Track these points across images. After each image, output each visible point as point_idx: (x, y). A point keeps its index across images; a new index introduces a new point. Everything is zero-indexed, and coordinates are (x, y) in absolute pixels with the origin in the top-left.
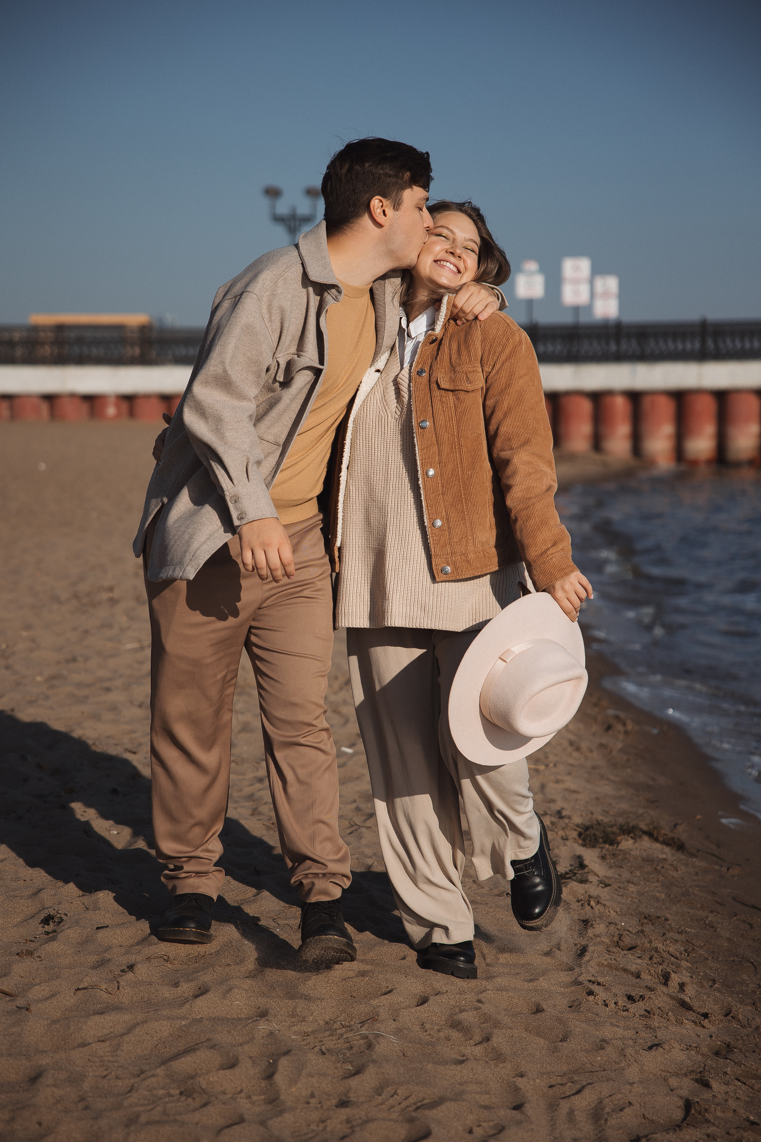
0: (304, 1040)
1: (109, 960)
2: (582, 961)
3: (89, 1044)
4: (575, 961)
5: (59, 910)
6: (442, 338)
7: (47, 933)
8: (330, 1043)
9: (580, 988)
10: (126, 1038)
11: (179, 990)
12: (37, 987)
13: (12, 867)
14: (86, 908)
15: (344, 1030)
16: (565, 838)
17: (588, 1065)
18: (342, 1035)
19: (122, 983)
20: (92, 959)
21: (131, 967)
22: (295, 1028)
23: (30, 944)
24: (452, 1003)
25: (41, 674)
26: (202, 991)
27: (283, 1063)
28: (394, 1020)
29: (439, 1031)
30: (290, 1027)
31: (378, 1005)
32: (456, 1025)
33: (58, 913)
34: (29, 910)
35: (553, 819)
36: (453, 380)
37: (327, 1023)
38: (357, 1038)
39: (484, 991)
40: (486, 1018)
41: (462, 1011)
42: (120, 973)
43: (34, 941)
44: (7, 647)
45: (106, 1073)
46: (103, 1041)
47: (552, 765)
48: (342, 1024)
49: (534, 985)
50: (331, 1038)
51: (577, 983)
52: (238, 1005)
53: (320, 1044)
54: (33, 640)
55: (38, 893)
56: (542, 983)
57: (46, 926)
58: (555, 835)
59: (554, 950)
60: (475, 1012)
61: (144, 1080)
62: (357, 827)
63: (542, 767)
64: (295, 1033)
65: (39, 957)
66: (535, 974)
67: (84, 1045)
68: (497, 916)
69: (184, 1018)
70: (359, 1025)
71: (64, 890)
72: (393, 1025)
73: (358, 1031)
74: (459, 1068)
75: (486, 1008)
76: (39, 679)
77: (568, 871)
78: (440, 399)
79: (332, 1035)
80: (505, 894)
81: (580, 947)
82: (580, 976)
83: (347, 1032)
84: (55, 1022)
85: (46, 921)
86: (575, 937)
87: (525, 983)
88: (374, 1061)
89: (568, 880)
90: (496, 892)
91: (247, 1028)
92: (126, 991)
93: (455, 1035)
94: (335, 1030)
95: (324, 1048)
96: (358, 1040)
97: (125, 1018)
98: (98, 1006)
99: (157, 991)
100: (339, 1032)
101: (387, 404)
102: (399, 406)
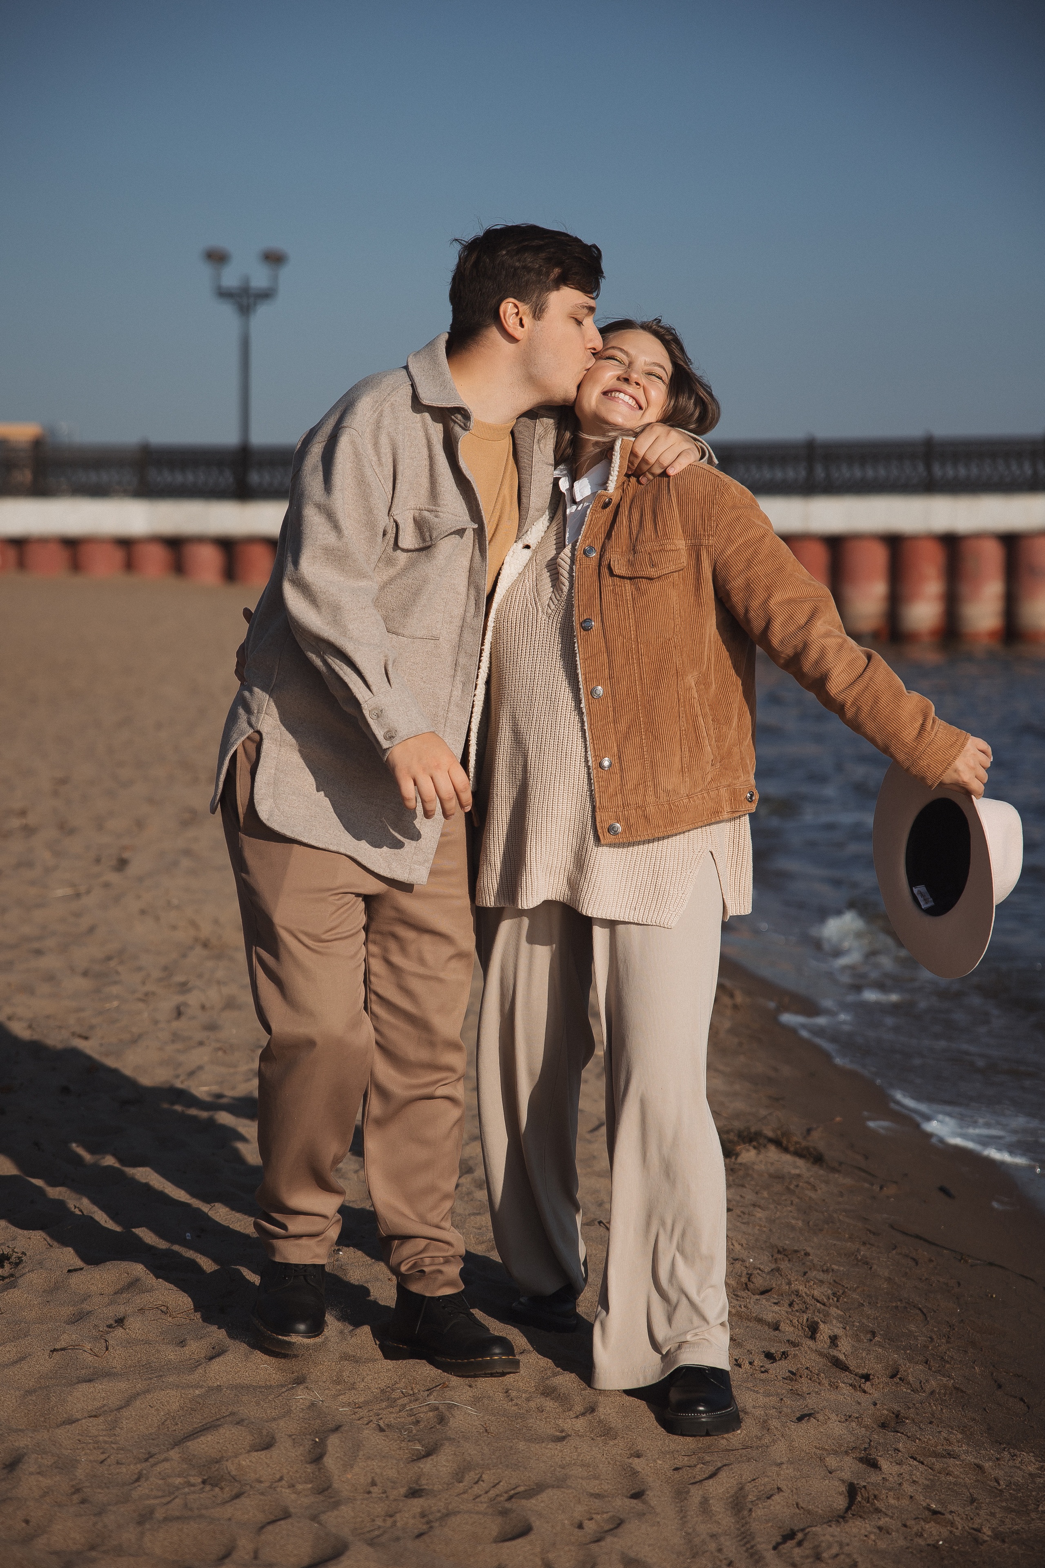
0: (355, 1413)
1: (89, 1313)
3: (77, 1420)
5: (15, 1248)
6: (620, 503)
8: (390, 1417)
10: (125, 1413)
11: (187, 1350)
14: (50, 1244)
15: (406, 1399)
18: (404, 1406)
19: (111, 1342)
20: (67, 1311)
21: (120, 1321)
22: (343, 1398)
26: (218, 1352)
27: (333, 1442)
28: (470, 1387)
29: (528, 1400)
30: (335, 1397)
32: (549, 1392)
33: (13, 1251)
36: (631, 563)
37: (383, 1391)
38: (424, 1409)
41: (555, 1374)
42: (106, 1328)
45: (103, 1457)
46: (95, 1416)
48: (402, 1392)
50: (391, 1410)
52: (267, 1369)
53: (378, 1417)
61: (154, 1465)
64: (343, 1404)
67: (71, 1421)
69: (197, 1387)
70: (426, 1393)
72: (469, 1393)
73: (424, 1401)
74: (559, 1446)
78: (613, 589)
79: (390, 1407)
83: (410, 1402)
84: (29, 1392)
88: (450, 1439)
91: (280, 1398)
92: (118, 1352)
93: (549, 1404)
94: (395, 1400)
95: (381, 1423)
96: (426, 1413)
97: (121, 1386)
98: (83, 1372)
99: (158, 1351)
100: (400, 1402)
101: (538, 594)
102: (554, 597)
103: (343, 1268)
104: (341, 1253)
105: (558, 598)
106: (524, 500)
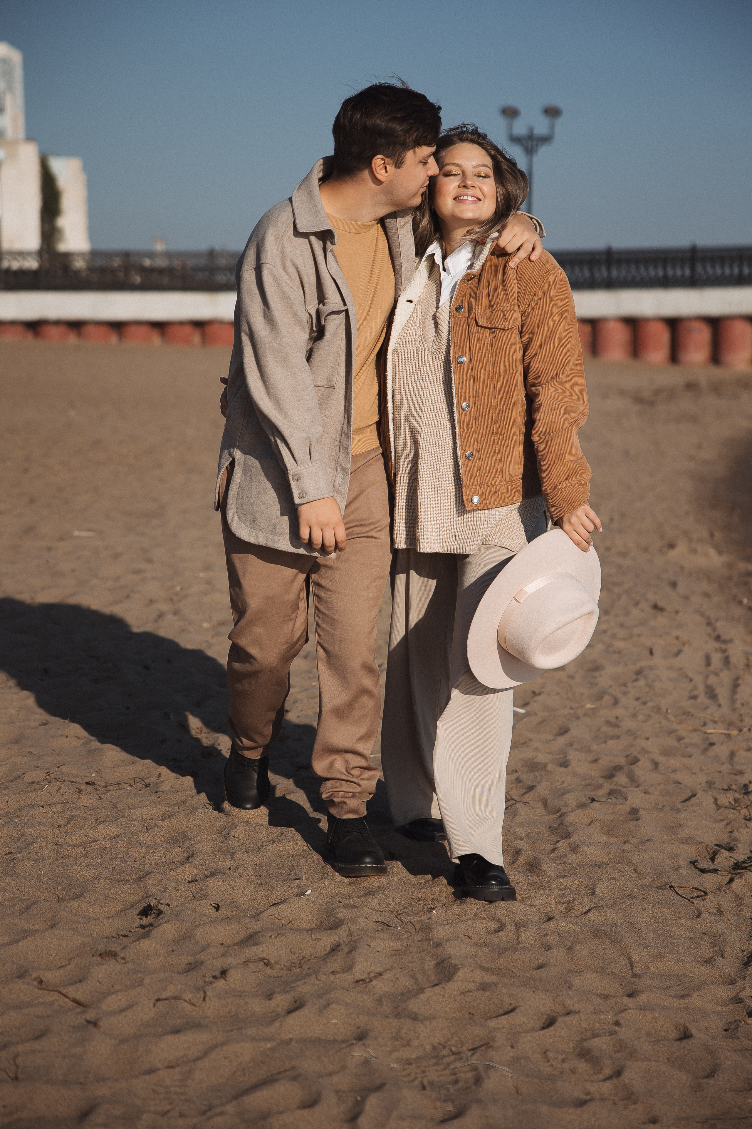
0: (404, 1070)
1: (202, 963)
2: (747, 972)
3: (157, 1070)
4: (739, 971)
5: (160, 900)
6: (481, 273)
7: (143, 927)
8: (434, 1075)
9: (740, 1007)
10: (200, 1064)
11: (273, 1003)
12: (113, 996)
13: (125, 845)
14: (194, 896)
15: (452, 1058)
16: (748, 818)
17: (736, 1110)
18: (449, 1064)
19: (209, 994)
20: (185, 960)
21: (224, 973)
22: (396, 1055)
23: (122, 939)
24: (584, 1025)
25: (210, 620)
26: (297, 1006)
27: (373, 1101)
28: (512, 1047)
29: (563, 1061)
30: (390, 1053)
31: (496, 1026)
32: (584, 1054)
33: (159, 902)
34: (132, 897)
35: (737, 795)
36: (490, 318)
37: (434, 1048)
38: (466, 1069)
39: (624, 1010)
40: (621, 1046)
41: (594, 1036)
42: (211, 979)
43: (127, 936)
44: (181, 589)
45: (168, 1108)
46: (173, 1067)
47: (745, 730)
48: (451, 1050)
49: (686, 1002)
50: (437, 1068)
51: (738, 1000)
52: (336, 1023)
53: (423, 1075)
54: (209, 583)
55: (143, 877)
56: (696, 1000)
57: (144, 918)
58: (737, 814)
59: (715, 957)
60: (609, 1038)
61: (210, 1118)
62: (514, 802)
63: (735, 732)
64: (397, 1060)
65: (123, 958)
66: (689, 987)
67: (151, 1071)
68: (655, 914)
69: (271, 1039)
70: (470, 1053)
71: (175, 874)
72: (511, 1053)
73: (468, 1060)
74: (579, 1111)
75: (623, 1033)
76: (206, 625)
77: (746, 858)
78: (477, 336)
79: (437, 1064)
80: (668, 887)
81: (747, 954)
82: (742, 991)
83: (455, 1061)
84: (123, 1041)
85: (146, 912)
86: (744, 940)
87: (675, 1000)
88: (479, 1101)
89: (744, 871)
90: (658, 883)
91: (339, 1054)
92: (213, 1003)
93: (582, 1066)
94: (443, 1057)
95: (425, 1081)
96: (465, 1072)
97: (203, 1038)
98: (179, 1021)
99: (246, 1004)
100: (447, 1060)
101: (425, 338)
102: (436, 340)
103: (430, 926)
104: (434, 911)
105: (439, 341)
106: (398, 267)
